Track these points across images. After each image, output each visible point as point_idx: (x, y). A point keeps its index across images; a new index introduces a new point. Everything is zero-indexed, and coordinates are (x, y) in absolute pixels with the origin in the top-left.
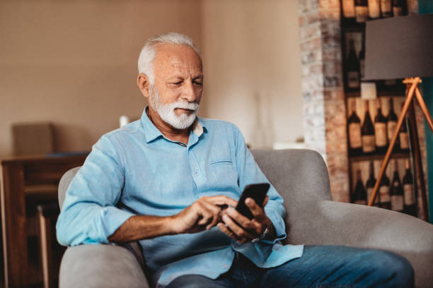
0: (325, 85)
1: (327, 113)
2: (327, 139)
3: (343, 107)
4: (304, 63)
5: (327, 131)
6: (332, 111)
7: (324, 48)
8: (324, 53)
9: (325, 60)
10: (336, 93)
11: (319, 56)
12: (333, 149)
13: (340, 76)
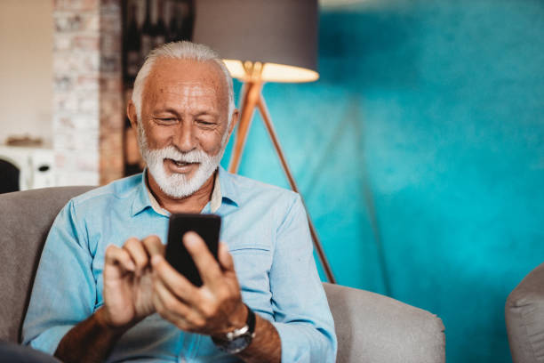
0: (101, 70)
1: (102, 111)
2: (101, 151)
3: (120, 104)
4: (58, 29)
5: (102, 138)
6: (108, 108)
7: (101, 14)
8: (102, 21)
9: (102, 30)
10: (114, 82)
11: (93, 24)
12: (107, 165)
13: (118, 57)
